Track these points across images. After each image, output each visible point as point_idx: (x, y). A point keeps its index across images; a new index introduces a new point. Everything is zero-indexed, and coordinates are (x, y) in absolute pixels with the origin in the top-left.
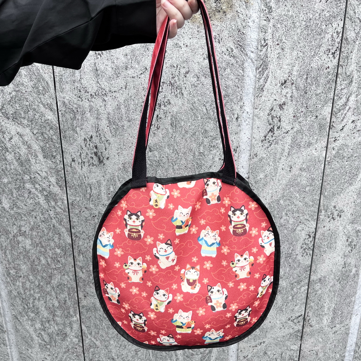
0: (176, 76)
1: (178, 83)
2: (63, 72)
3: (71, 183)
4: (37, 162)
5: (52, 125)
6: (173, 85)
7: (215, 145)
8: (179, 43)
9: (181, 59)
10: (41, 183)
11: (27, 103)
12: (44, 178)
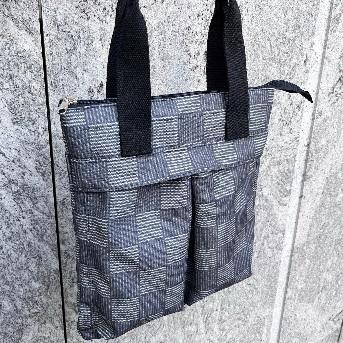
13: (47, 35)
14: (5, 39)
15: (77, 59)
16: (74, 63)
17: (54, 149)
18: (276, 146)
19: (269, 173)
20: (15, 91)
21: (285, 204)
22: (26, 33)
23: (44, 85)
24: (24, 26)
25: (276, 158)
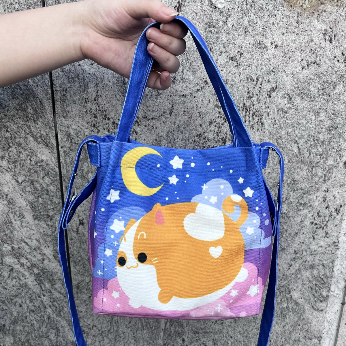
0: (255, 96)
1: (257, 106)
2: (69, 85)
3: (77, 256)
4: (24, 224)
5: (47, 168)
6: (248, 109)
7: (307, 202)
8: (265, 41)
9: (264, 68)
10: (29, 257)
11: (8, 135)
12: (35, 249)
13: (62, 147)
14: (26, 152)
15: (89, 166)
16: (86, 170)
17: (69, 241)
18: (309, 250)
19: (299, 276)
20: (36, 193)
21: (320, 309)
22: (44, 147)
23: (60, 188)
24: (42, 141)
25: (308, 262)
